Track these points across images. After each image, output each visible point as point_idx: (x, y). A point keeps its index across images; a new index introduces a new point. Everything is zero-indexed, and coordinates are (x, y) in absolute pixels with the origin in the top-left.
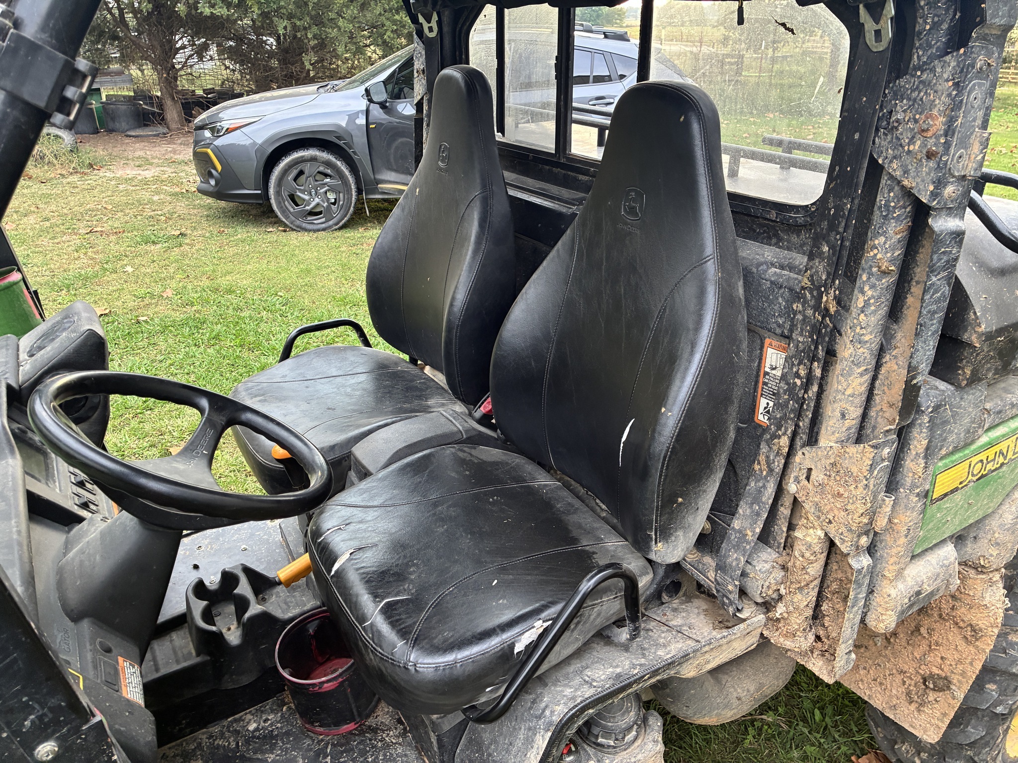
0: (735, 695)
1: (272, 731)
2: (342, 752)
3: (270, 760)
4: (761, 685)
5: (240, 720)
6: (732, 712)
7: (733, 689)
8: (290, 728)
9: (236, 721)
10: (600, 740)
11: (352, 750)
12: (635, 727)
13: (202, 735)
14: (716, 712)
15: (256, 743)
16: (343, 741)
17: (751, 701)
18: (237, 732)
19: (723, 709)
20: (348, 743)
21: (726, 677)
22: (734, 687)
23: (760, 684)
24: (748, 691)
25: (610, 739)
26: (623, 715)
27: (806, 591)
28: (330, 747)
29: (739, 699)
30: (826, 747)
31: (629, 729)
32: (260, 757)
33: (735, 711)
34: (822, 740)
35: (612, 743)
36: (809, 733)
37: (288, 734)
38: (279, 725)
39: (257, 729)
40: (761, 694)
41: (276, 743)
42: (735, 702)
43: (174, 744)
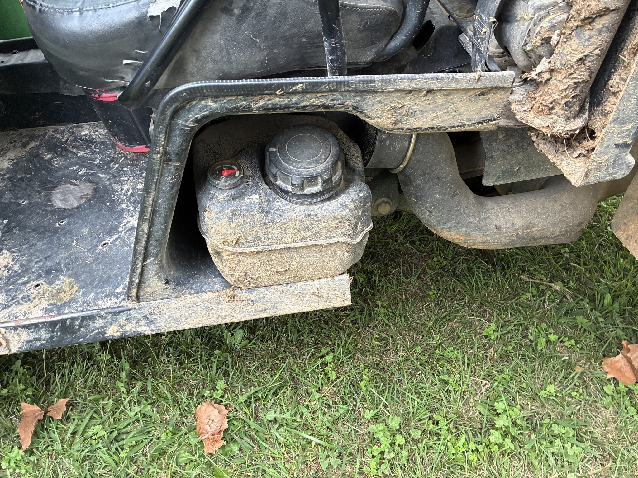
0: (495, 223)
1: (94, 139)
2: (129, 164)
3: (79, 155)
4: (530, 225)
5: (81, 127)
6: (485, 238)
7: (495, 218)
8: (107, 140)
9: (77, 127)
10: (279, 182)
11: (137, 165)
12: (320, 180)
13: (51, 130)
14: (464, 230)
15: (79, 142)
16: (135, 158)
17: (512, 236)
18: (73, 133)
19: (474, 230)
20: (137, 160)
21: (494, 205)
22: (498, 216)
23: (530, 223)
24: (513, 224)
25: (288, 183)
26: (310, 163)
27: (588, 33)
28: (123, 159)
29: (498, 228)
30: (602, 326)
31: (312, 180)
32: (74, 151)
33: (490, 238)
34: (601, 319)
35: (289, 188)
36: (591, 310)
37: (102, 143)
38: (101, 137)
39: (86, 135)
40: (528, 233)
41: (91, 146)
42: (492, 229)
43: (31, 129)
